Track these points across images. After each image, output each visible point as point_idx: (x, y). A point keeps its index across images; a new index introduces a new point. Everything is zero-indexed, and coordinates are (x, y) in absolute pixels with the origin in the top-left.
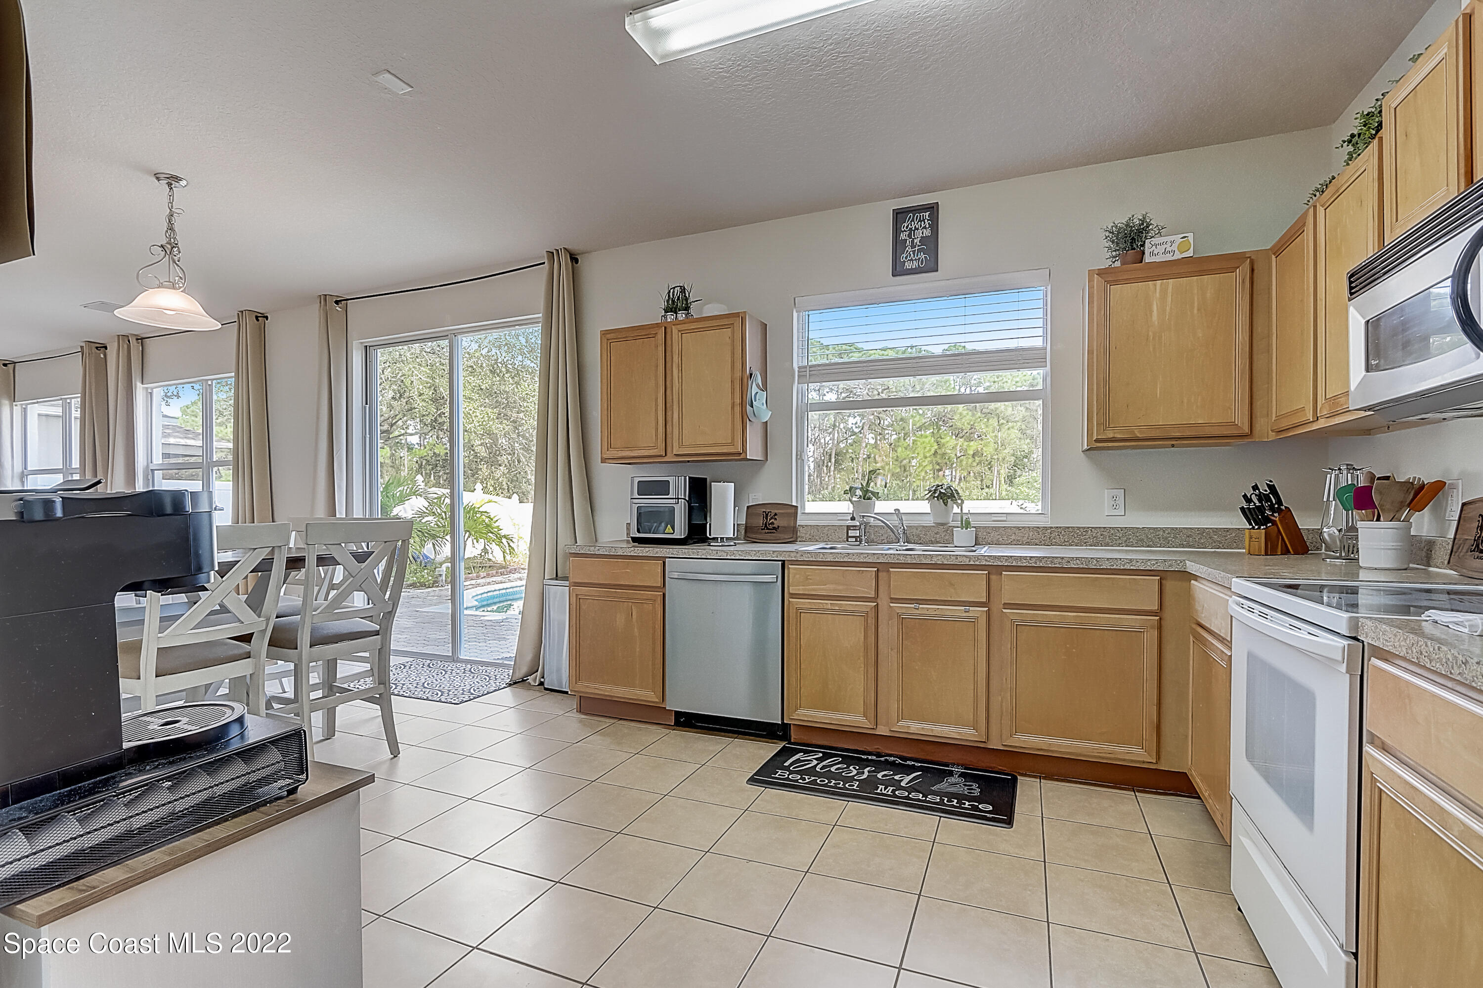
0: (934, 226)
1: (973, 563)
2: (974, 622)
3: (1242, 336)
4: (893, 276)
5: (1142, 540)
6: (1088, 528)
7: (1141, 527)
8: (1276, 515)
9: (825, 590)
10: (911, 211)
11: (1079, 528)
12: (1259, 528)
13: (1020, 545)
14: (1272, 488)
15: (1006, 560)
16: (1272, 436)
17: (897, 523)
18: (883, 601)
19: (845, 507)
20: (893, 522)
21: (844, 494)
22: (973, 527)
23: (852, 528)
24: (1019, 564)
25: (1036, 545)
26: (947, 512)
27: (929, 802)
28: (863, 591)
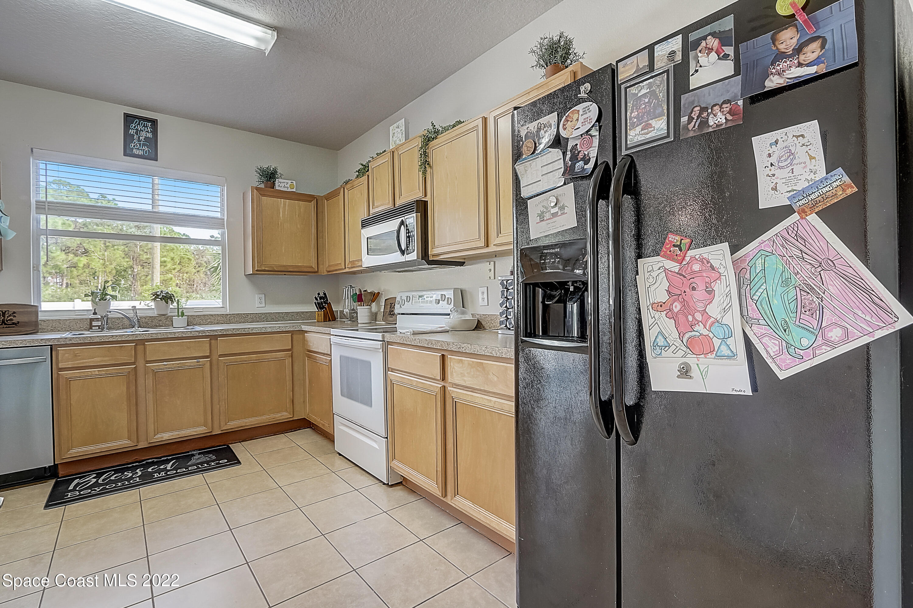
0: (155, 131)
1: (201, 335)
2: (202, 367)
3: (314, 231)
4: (124, 155)
5: (273, 319)
6: (249, 314)
7: (272, 312)
8: (326, 305)
9: (93, 362)
10: (138, 118)
11: (244, 314)
12: (321, 311)
13: (213, 324)
14: (325, 294)
15: (220, 332)
16: (326, 273)
17: (132, 315)
18: (141, 362)
19: (88, 305)
20: (131, 315)
21: (85, 296)
22: (186, 316)
23: (95, 320)
24: (228, 333)
25: (222, 324)
26: (167, 307)
27: (191, 470)
28: (124, 359)
